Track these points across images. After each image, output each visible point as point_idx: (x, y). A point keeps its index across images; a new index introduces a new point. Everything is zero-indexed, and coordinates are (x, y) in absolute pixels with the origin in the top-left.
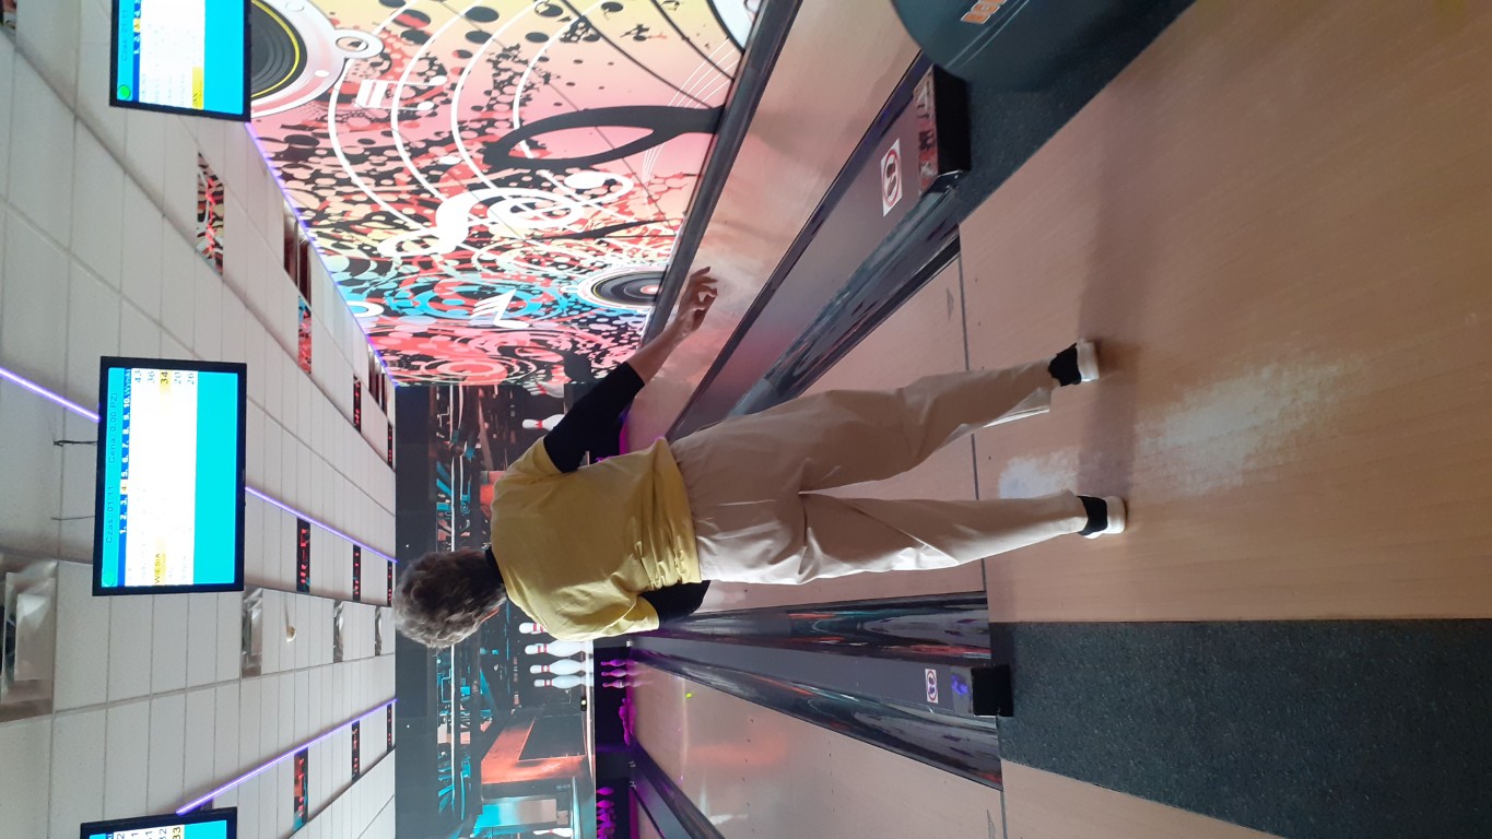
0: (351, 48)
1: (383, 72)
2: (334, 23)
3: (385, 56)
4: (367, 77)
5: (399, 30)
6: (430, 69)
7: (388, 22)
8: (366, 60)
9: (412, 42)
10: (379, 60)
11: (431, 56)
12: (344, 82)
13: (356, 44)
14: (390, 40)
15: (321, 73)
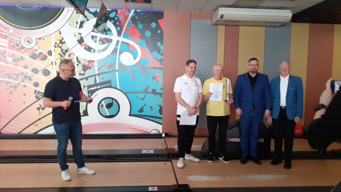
0: (26, 40)
1: (14, 46)
2: (40, 39)
3: (23, 48)
4: (10, 41)
5: (37, 53)
6: (16, 58)
7: (40, 51)
8: (20, 42)
9: (30, 55)
10: (20, 46)
11: (24, 59)
12: (7, 36)
13: (28, 42)
14: (31, 50)
15: (11, 31)
